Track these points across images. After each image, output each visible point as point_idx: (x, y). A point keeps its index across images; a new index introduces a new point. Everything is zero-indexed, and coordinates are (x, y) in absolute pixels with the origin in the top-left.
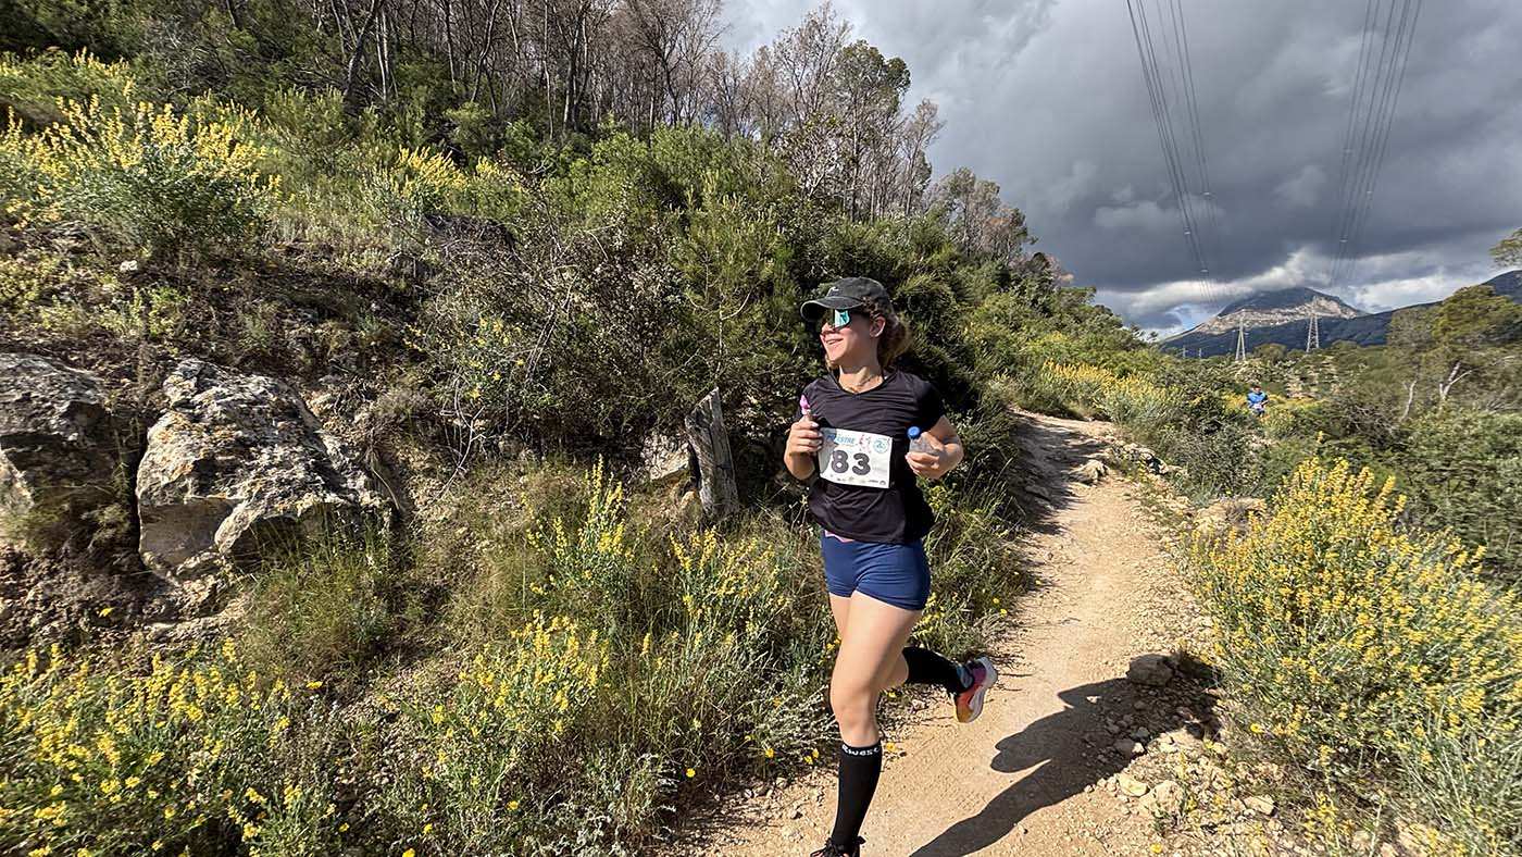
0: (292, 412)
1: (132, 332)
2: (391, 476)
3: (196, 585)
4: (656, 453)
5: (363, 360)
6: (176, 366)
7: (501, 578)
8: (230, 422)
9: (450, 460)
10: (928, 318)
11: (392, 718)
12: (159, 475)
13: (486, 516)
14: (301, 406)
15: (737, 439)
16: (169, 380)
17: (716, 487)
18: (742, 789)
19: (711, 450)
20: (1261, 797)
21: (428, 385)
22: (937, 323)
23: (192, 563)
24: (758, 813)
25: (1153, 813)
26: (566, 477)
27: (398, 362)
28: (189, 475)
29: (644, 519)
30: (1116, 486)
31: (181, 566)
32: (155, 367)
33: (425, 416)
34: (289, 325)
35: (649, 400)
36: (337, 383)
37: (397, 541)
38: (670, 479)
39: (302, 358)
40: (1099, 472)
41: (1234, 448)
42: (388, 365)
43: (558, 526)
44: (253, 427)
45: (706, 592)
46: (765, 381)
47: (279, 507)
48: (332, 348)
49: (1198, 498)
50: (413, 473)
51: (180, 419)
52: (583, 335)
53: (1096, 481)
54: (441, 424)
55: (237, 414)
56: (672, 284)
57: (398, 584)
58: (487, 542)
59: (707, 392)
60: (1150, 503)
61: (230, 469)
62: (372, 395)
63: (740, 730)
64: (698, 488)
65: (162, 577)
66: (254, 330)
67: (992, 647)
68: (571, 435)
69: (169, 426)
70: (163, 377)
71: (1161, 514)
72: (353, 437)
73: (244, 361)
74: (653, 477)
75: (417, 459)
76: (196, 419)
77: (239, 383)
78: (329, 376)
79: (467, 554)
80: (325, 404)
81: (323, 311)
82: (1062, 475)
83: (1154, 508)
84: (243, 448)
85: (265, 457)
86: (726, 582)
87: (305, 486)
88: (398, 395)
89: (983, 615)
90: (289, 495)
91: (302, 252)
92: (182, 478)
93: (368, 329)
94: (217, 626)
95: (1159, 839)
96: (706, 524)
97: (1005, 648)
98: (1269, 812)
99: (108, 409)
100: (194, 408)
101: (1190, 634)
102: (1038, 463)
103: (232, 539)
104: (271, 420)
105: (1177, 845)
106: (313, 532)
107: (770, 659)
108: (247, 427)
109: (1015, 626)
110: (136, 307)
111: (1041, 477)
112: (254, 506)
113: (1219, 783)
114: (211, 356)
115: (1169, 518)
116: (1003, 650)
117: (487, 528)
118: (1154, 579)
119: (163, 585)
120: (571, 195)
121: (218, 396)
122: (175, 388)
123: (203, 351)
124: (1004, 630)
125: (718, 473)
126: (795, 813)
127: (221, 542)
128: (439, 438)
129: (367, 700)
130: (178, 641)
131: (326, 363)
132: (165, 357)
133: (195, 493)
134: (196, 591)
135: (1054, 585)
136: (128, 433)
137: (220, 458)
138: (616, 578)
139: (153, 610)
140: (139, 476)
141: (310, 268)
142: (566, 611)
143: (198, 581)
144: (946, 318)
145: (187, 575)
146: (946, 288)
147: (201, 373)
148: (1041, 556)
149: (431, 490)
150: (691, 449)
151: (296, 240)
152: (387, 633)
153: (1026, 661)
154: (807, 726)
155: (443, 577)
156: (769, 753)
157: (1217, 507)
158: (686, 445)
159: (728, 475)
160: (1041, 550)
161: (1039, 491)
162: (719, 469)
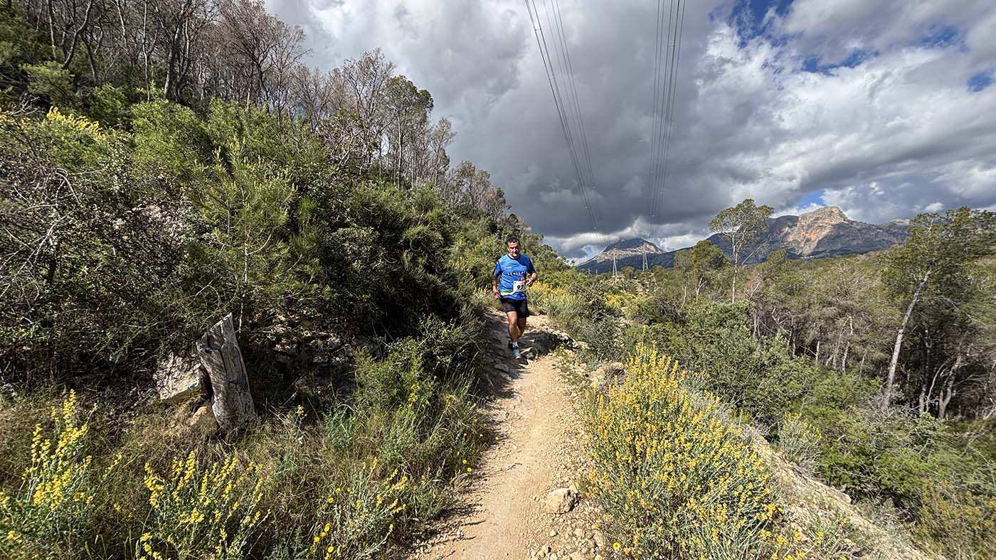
4: (169, 374)
10: (425, 255)
15: (263, 352)
17: (228, 402)
19: (223, 368)
22: (433, 258)
30: (548, 359)
35: (152, 329)
38: (180, 399)
49: (591, 364)
60: (566, 370)
64: (211, 404)
71: (571, 377)
74: (162, 397)
83: (568, 373)
89: (454, 477)
109: (478, 478)
111: (504, 357)
115: (575, 380)
116: (468, 502)
118: (566, 425)
124: (471, 484)
125: (231, 388)
135: (508, 438)
144: (438, 255)
146: (438, 235)
148: (501, 416)
150: (202, 369)
153: (483, 508)
157: (601, 369)
158: (198, 366)
159: (244, 388)
160: (502, 411)
161: (503, 368)
162: (232, 384)
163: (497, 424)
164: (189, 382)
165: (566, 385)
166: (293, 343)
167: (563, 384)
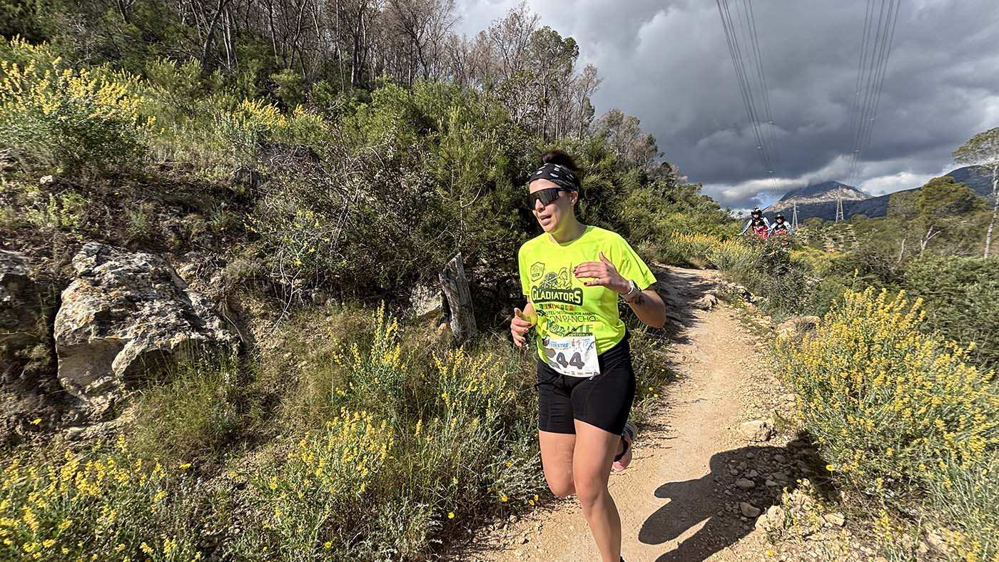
0: (166, 277)
1: (49, 225)
2: (237, 319)
3: (100, 399)
4: (420, 298)
5: (216, 240)
6: (81, 247)
7: (315, 386)
8: (121, 285)
9: (278, 307)
10: (598, 203)
11: (241, 486)
12: (70, 323)
13: (304, 344)
14: (173, 273)
15: (474, 287)
16: (76, 257)
17: (461, 320)
18: (487, 525)
19: (457, 295)
20: (835, 514)
21: (261, 256)
22: (603, 207)
23: (96, 384)
24: (499, 541)
25: (765, 528)
26: (358, 317)
27: (240, 241)
28: (92, 323)
29: (414, 343)
30: (723, 310)
31: (89, 387)
32: (66, 249)
33: (261, 277)
34: (162, 217)
35: (414, 263)
36: (198, 257)
37: (243, 363)
38: (430, 315)
39: (172, 240)
40: (712, 302)
41: (798, 284)
42: (234, 244)
43: (354, 349)
44: (138, 288)
45: (457, 391)
46: (492, 248)
47: (158, 343)
48: (193, 233)
49: (778, 317)
50: (253, 317)
51: (85, 284)
52: (368, 220)
53: (710, 308)
54: (271, 283)
55: (125, 279)
56: (427, 184)
57: (244, 393)
58: (305, 362)
59: (453, 256)
60: (747, 321)
61: (121, 319)
62: (223, 264)
63: (484, 484)
64: (449, 321)
65: (76, 395)
66: (137, 222)
67: (650, 420)
68: (361, 288)
69: (77, 289)
70: (72, 255)
71: (754, 328)
72: (209, 293)
73: (130, 243)
74: (418, 315)
75: (256, 307)
76: (97, 284)
77: (127, 258)
78: (192, 252)
79: (292, 371)
80: (189, 271)
81: (186, 208)
82: (688, 305)
83: (749, 324)
84: (131, 303)
85: (147, 308)
86: (471, 383)
87: (176, 328)
88: (240, 263)
89: (643, 399)
90: (164, 335)
91: (172, 168)
92: (86, 325)
93: (219, 220)
94: (115, 427)
95: (771, 546)
96: (456, 345)
97: (657, 420)
98: (841, 524)
99: (32, 278)
100: (95, 276)
101: (779, 407)
102: (672, 298)
103: (124, 367)
104: (151, 283)
105: (783, 550)
106: (183, 360)
107: (503, 435)
108: (134, 288)
109: (664, 405)
110: (52, 207)
111: (675, 307)
112: (139, 343)
113: (808, 506)
114: (106, 240)
115: (760, 331)
116: (657, 422)
117: (305, 353)
118: (753, 371)
119: (76, 400)
120: (357, 128)
121: (112, 267)
122: (80, 263)
123: (101, 237)
124: (657, 409)
125: (462, 310)
126: (523, 540)
127: (116, 369)
128: (270, 292)
129: (223, 475)
130: (88, 439)
131: (189, 243)
132: (74, 241)
133: (96, 335)
134: (100, 403)
135: (687, 378)
136: (47, 295)
137: (114, 310)
138: (396, 383)
139: (69, 418)
140: (55, 325)
141: (177, 179)
142: (362, 407)
143: (101, 397)
144: (610, 203)
145: (93, 393)
146: (609, 184)
147: (99, 251)
148: (678, 358)
149: (266, 328)
150: (443, 295)
151: (167, 160)
152: (237, 428)
153: (673, 428)
154: (529, 480)
155: (275, 387)
156: (504, 499)
157: (790, 322)
158: (439, 293)
159: (470, 312)
160: (678, 354)
161: (674, 316)
162: (463, 308)
163: (675, 365)
164: (435, 304)
165: (748, 336)
166: (494, 281)
167: (745, 335)
